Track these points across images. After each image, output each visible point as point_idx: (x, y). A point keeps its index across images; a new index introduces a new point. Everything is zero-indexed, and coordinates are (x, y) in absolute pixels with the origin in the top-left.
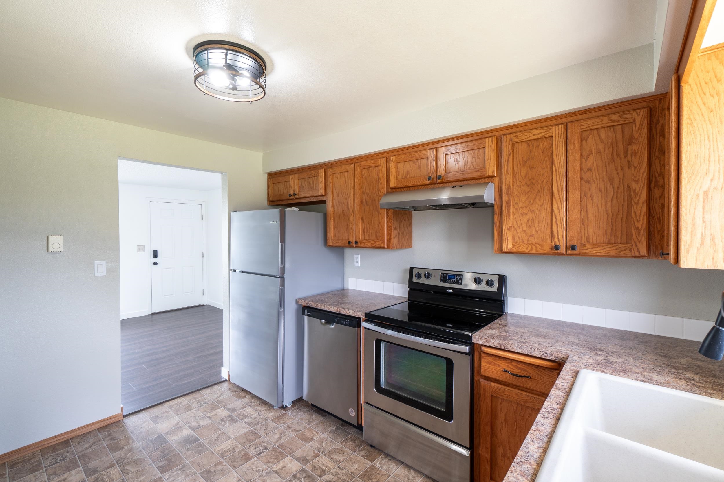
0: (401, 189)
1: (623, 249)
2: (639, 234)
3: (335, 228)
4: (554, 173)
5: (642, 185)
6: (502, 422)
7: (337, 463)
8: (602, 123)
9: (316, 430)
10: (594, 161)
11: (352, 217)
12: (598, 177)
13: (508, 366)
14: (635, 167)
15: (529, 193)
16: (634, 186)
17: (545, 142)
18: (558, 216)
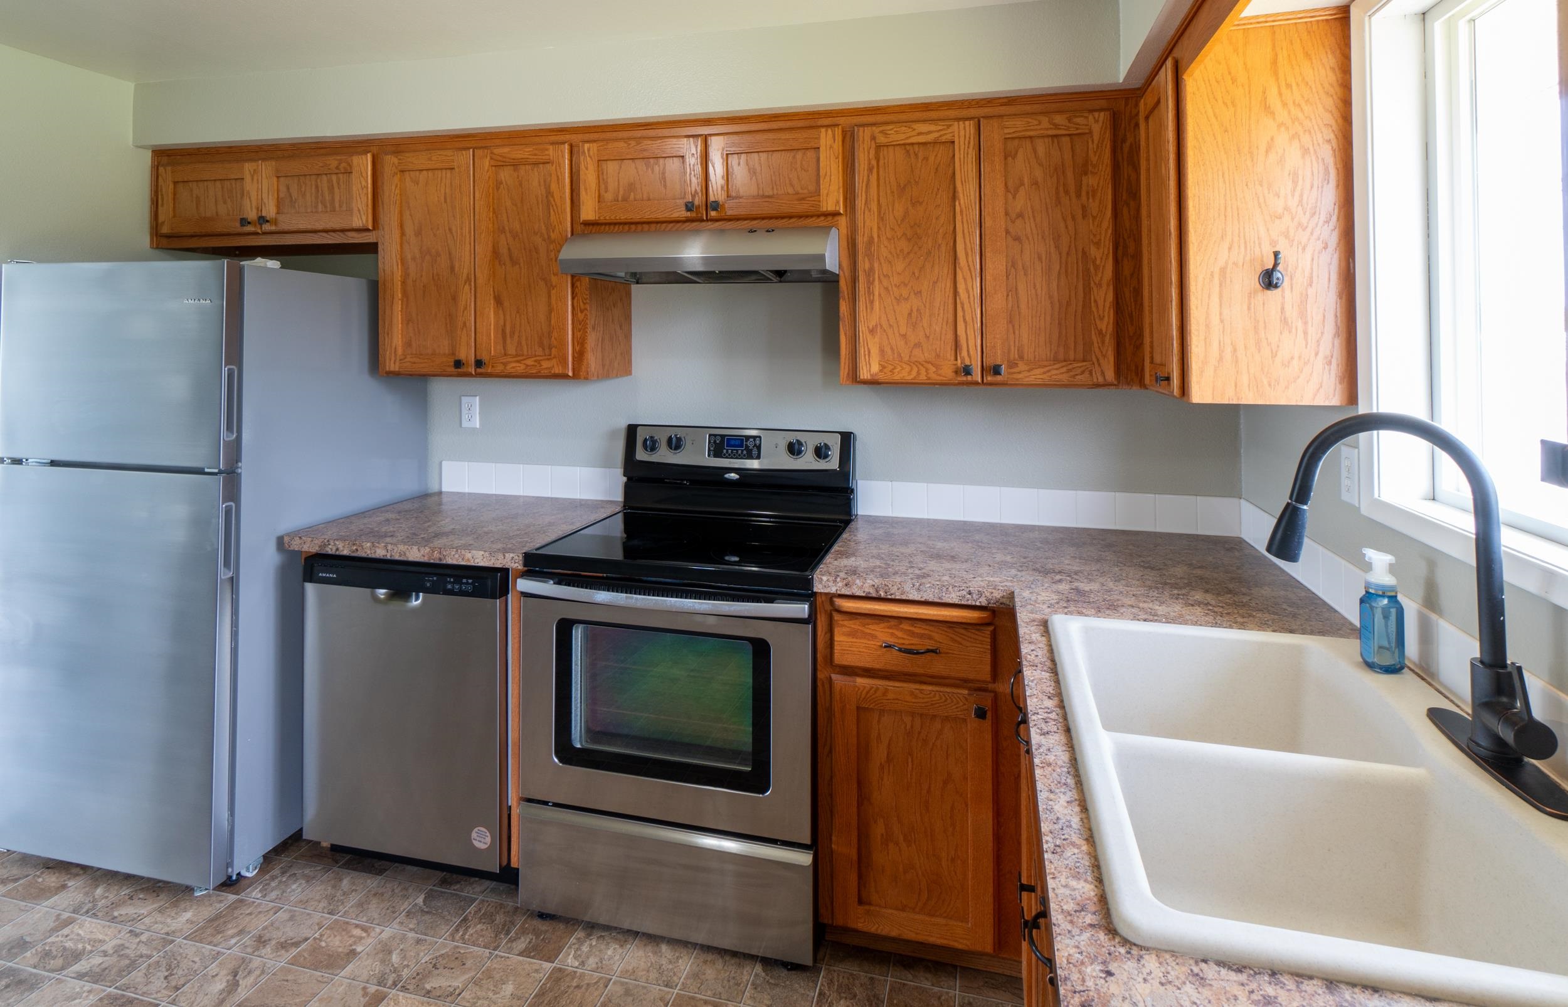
0: (612, 227)
1: (1079, 371)
2: (1103, 342)
3: (407, 324)
4: (958, 217)
5: (1106, 253)
6: (881, 764)
7: (449, 999)
8: (1039, 127)
9: (362, 921)
10: (1028, 201)
11: (466, 295)
12: (1035, 232)
13: (892, 634)
14: (1094, 218)
15: (912, 255)
16: (1093, 252)
17: (941, 151)
18: (966, 306)
